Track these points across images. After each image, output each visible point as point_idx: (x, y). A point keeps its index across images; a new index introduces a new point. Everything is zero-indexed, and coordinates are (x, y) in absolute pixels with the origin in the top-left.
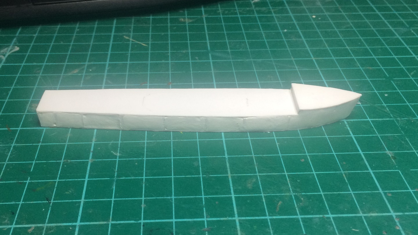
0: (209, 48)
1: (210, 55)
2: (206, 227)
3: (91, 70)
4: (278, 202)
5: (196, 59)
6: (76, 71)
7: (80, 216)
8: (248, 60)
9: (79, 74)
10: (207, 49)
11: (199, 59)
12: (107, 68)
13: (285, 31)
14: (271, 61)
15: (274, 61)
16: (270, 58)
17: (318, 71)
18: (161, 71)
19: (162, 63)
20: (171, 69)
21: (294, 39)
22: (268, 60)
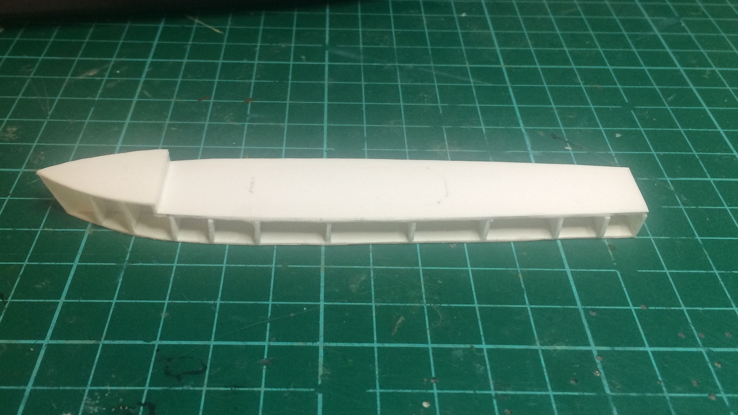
0: (327, 41)
1: (327, 53)
2: (266, 357)
3: (118, 72)
4: (398, 318)
5: (301, 60)
6: (92, 73)
7: (53, 328)
8: (390, 65)
9: (97, 78)
10: (324, 43)
11: (308, 60)
12: (146, 69)
13: (464, 15)
14: (430, 68)
15: (436, 68)
16: (429, 63)
17: (507, 88)
18: (238, 78)
19: (242, 64)
20: (256, 74)
21: (475, 31)
22: (425, 67)
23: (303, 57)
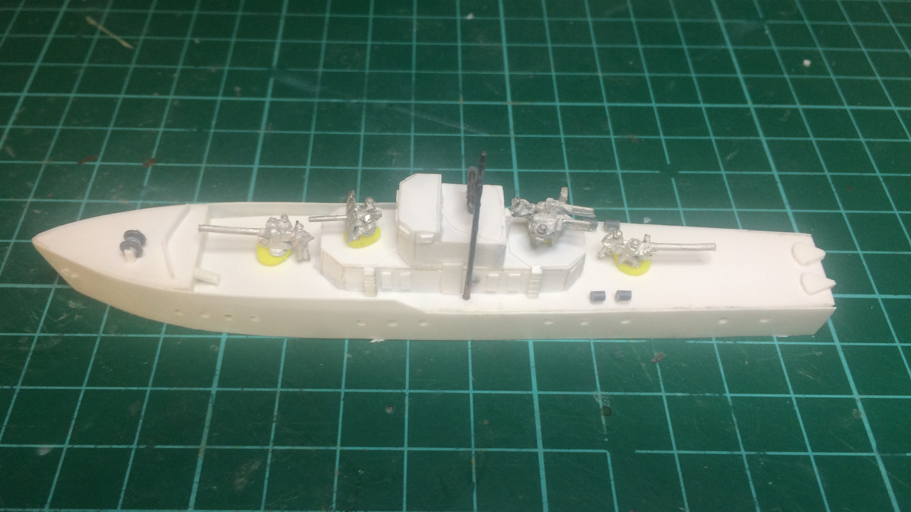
0: (275, 62)
1: (271, 82)
5: (234, 94)
8: (354, 101)
10: (270, 65)
11: (243, 94)
12: (16, 111)
13: (470, 17)
14: (408, 106)
15: (418, 107)
16: (410, 98)
17: (508, 140)
18: (141, 125)
19: (151, 100)
20: (168, 119)
21: (482, 44)
22: (401, 105)
23: (238, 89)
